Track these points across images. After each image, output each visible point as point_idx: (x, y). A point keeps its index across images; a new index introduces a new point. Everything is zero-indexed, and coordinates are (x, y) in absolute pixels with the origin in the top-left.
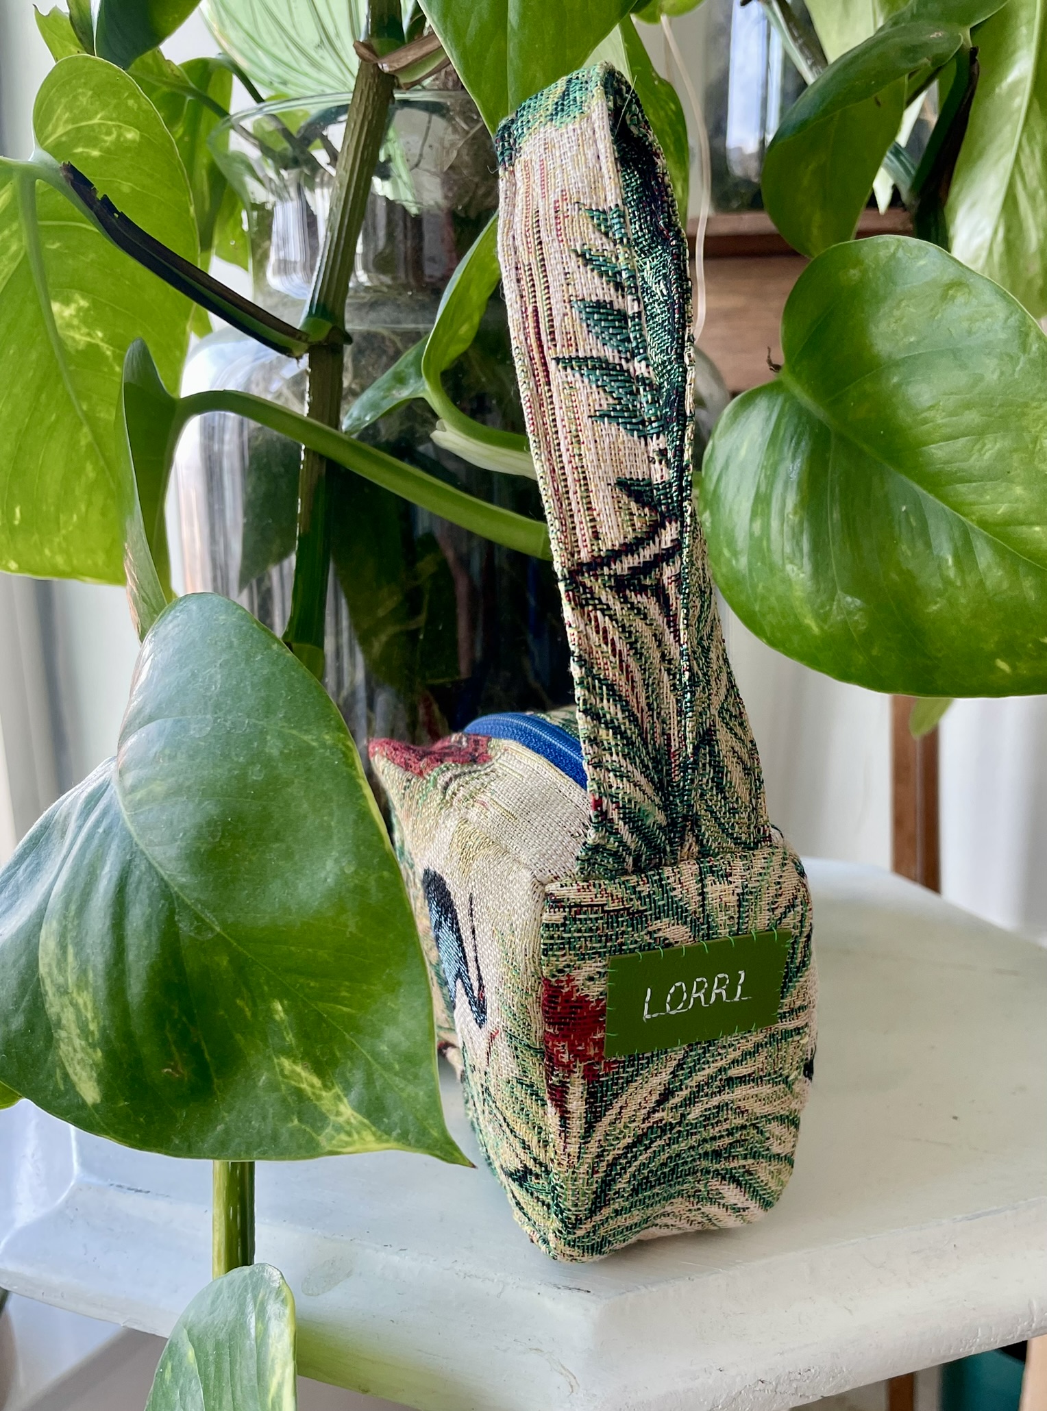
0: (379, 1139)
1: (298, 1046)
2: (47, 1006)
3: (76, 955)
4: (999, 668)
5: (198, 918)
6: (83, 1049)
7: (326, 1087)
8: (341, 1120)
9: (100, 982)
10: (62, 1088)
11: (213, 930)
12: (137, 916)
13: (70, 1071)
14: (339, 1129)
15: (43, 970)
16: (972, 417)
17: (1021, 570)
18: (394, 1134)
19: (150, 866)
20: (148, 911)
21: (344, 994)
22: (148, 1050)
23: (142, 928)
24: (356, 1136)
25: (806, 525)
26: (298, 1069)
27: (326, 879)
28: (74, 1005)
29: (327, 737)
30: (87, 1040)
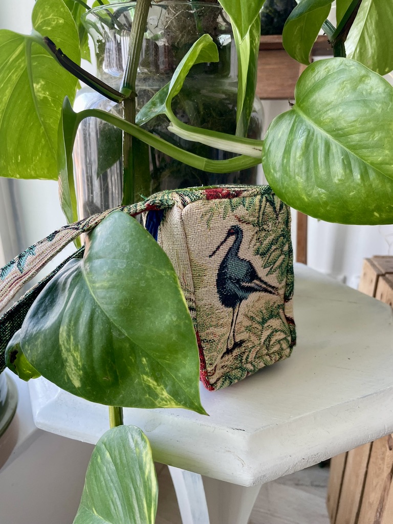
0: (177, 404)
1: (150, 373)
2: (62, 354)
3: (74, 339)
4: (375, 215)
5: (120, 331)
6: (75, 370)
7: (158, 385)
8: (163, 397)
9: (83, 350)
10: (67, 381)
11: (124, 335)
12: (98, 329)
13: (70, 376)
14: (163, 399)
15: (61, 342)
16: (371, 125)
17: (386, 181)
18: (182, 403)
19: (102, 312)
20: (102, 327)
21: (167, 357)
22: (99, 372)
23: (99, 333)
24: (169, 403)
25: (304, 162)
26: (149, 379)
27: (166, 322)
28: (73, 356)
29: (168, 272)
30: (77, 367)
